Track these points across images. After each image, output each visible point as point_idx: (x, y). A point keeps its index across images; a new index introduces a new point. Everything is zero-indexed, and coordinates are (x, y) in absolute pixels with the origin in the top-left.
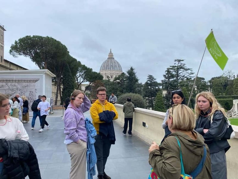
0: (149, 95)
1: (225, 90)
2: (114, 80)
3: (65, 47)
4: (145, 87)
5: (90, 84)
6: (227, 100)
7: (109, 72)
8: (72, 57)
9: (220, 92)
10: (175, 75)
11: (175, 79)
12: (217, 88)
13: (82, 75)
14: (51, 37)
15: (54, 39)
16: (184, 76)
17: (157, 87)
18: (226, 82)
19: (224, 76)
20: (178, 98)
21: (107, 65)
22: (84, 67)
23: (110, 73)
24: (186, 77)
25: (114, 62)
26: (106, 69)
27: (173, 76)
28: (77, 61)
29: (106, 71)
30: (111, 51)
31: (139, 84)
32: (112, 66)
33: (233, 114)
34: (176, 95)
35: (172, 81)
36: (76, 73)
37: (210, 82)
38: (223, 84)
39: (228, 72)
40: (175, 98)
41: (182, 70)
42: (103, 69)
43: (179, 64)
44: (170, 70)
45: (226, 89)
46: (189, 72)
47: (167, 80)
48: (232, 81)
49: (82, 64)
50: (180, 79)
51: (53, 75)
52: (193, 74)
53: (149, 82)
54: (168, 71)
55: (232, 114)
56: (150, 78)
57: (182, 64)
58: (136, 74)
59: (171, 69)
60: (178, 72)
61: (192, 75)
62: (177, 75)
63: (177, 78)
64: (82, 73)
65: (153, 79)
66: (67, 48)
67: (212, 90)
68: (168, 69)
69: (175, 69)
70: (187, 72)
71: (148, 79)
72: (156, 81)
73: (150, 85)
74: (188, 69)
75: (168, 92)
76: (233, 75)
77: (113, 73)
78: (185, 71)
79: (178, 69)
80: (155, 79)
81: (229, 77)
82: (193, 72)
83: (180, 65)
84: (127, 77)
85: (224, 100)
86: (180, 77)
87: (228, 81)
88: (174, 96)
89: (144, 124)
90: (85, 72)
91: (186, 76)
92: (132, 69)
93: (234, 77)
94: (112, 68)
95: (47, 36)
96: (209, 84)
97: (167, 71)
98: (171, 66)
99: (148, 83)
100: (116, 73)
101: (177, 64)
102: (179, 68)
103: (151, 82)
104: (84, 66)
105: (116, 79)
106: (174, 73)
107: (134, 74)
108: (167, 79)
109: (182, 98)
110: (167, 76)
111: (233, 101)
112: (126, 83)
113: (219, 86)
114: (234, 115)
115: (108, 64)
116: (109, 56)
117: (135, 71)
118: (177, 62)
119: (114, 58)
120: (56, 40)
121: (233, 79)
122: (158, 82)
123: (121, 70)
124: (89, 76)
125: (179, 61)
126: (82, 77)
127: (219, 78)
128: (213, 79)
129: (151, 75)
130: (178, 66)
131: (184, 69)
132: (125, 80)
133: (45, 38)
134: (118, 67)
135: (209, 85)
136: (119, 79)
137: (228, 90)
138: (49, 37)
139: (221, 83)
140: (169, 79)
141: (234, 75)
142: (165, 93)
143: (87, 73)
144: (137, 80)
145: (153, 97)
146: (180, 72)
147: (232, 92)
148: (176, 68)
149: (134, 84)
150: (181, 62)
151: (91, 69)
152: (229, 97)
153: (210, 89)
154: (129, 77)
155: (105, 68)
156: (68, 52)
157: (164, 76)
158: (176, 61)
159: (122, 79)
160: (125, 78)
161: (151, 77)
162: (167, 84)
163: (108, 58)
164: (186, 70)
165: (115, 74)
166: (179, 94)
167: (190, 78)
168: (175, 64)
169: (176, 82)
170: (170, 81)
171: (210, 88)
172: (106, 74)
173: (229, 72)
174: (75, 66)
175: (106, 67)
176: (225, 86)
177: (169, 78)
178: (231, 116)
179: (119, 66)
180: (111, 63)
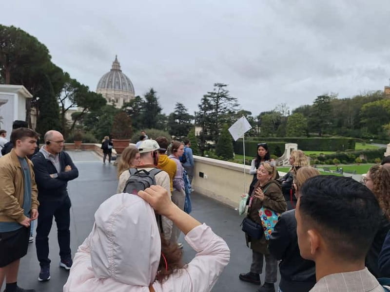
0: (177, 133)
1: (276, 130)
2: (123, 107)
3: (45, 48)
4: (169, 120)
5: (84, 110)
6: (279, 144)
7: (113, 92)
8: (54, 65)
9: (270, 133)
10: (215, 105)
11: (214, 111)
12: (267, 127)
13: (71, 95)
14: (19, 28)
15: (25, 33)
16: (225, 108)
17: (188, 122)
18: (279, 119)
19: (277, 111)
20: (263, 150)
21: (110, 80)
22: (75, 83)
23: (115, 95)
24: (228, 110)
25: (122, 77)
26: (108, 87)
27: (211, 107)
28: (64, 72)
29: (107, 90)
30: (116, 58)
31: (161, 115)
32: (117, 82)
33: (284, 162)
34: (261, 148)
35: (210, 114)
36: (60, 91)
37: (259, 118)
38: (275, 122)
39: (281, 105)
40: (260, 150)
41: (223, 98)
42: (103, 87)
43: (220, 91)
44: (208, 98)
45: (277, 128)
46: (233, 102)
47: (203, 112)
48: (286, 118)
49: (72, 77)
50: (220, 112)
51: (29, 95)
52: (237, 105)
53: (177, 113)
54: (205, 100)
55: (282, 162)
56: (179, 108)
57: (224, 91)
58: (158, 101)
59: (209, 96)
60: (218, 102)
61: (236, 108)
62: (217, 107)
63: (217, 110)
64: (71, 93)
65: (183, 110)
66: (48, 50)
67: (261, 129)
68: (205, 96)
69: (214, 98)
70: (231, 102)
71: (176, 108)
72: (187, 112)
73: (179, 117)
74: (232, 99)
75: (203, 129)
76: (287, 111)
77: (120, 95)
78: (227, 101)
79: (218, 97)
80: (186, 110)
81: (282, 113)
82: (238, 103)
83: (222, 93)
84: (143, 103)
85: (275, 144)
86: (221, 109)
87: (280, 118)
88: (259, 148)
89: (201, 175)
90: (75, 91)
91: (228, 108)
92: (152, 92)
93: (289, 113)
94: (117, 87)
95: (12, 26)
96: (257, 120)
97: (203, 99)
98: (209, 93)
99: (176, 115)
100: (124, 95)
101: (218, 90)
102: (220, 96)
103: (180, 114)
104: (75, 81)
105: (126, 105)
106: (213, 103)
107: (155, 99)
108: (203, 110)
109: (266, 150)
110: (203, 106)
111: (286, 145)
112: (141, 113)
113: (269, 124)
114: (286, 164)
115: (112, 79)
116: (113, 66)
117: (157, 95)
118: (217, 88)
119: (121, 71)
120: (28, 35)
121: (287, 115)
122: (190, 114)
123: (132, 90)
124: (82, 98)
125: (221, 86)
126: (70, 99)
127: (270, 113)
128: (263, 114)
129: (180, 103)
130: (218, 94)
131: (227, 98)
132: (141, 108)
133: (8, 28)
134: (127, 85)
135: (257, 122)
136: (131, 106)
137: (280, 130)
138: (15, 28)
139: (273, 121)
140: (205, 112)
141: (289, 111)
142: (198, 130)
143: (79, 93)
144: (159, 110)
145: (182, 135)
146: (220, 102)
147: (285, 133)
148: (216, 95)
149: (155, 115)
150: (223, 87)
151: (87, 87)
152: (280, 140)
153: (257, 128)
154: (147, 103)
155: (106, 86)
156: (50, 57)
157: (200, 106)
158: (216, 85)
159: (137, 106)
160: (140, 105)
161: (180, 106)
162: (203, 119)
163: (111, 70)
164: (229, 99)
165: (122, 97)
166: (264, 147)
167: (234, 112)
168: (215, 89)
169: (215, 116)
170: (207, 114)
171: (259, 126)
172: (108, 96)
173: (283, 107)
174: (60, 79)
175: (108, 85)
176: (277, 124)
177: (205, 109)
178: (282, 165)
179: (129, 84)
180: (116, 78)
